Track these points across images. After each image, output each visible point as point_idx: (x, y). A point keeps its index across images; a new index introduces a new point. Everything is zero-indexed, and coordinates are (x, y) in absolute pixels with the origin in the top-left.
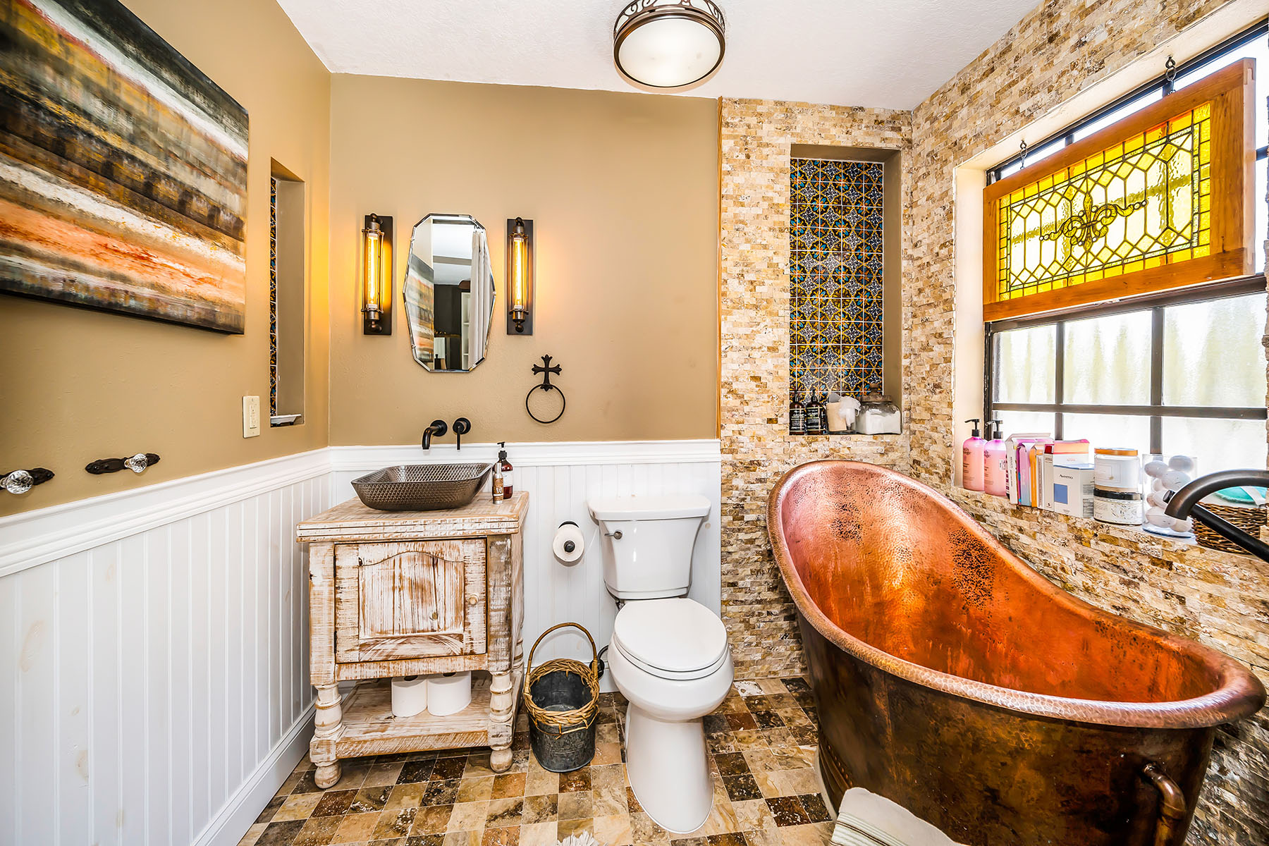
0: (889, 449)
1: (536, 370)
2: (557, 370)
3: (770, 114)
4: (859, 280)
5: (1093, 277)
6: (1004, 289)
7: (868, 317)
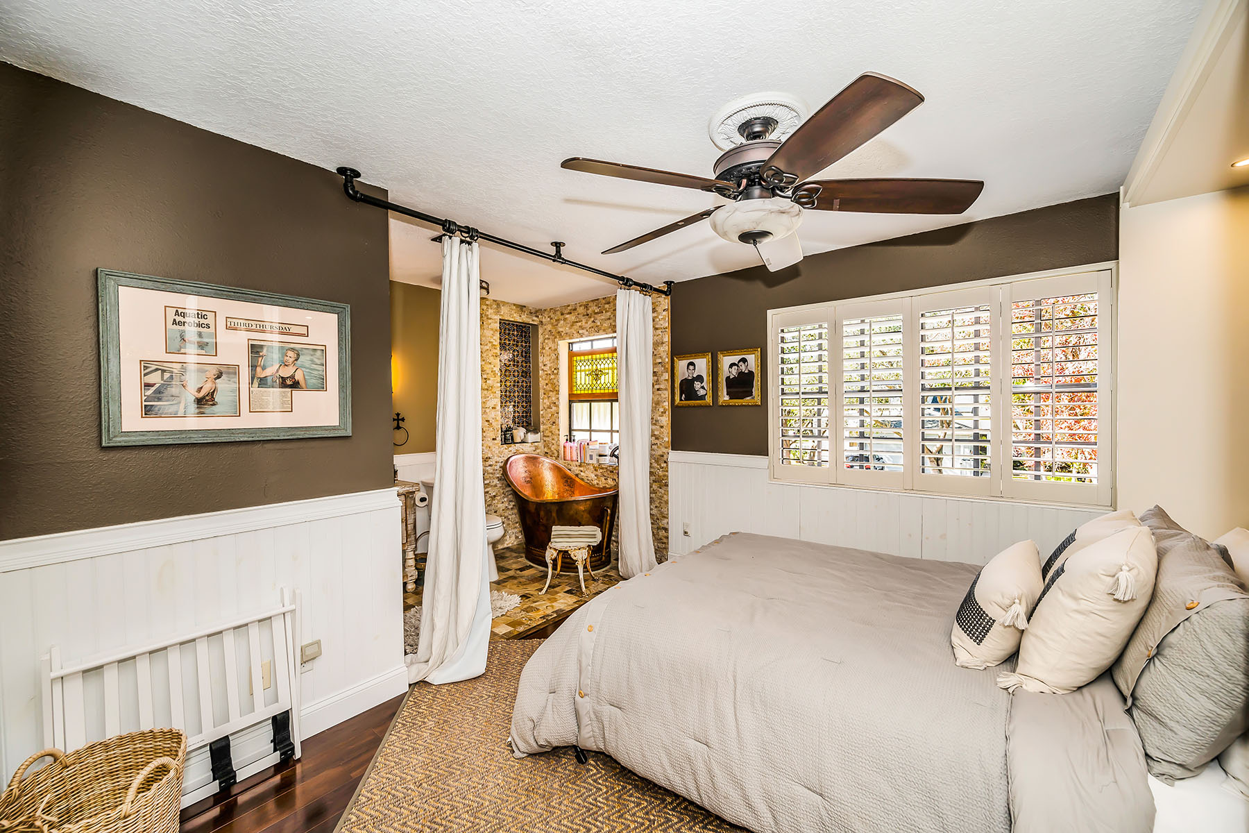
0: (537, 448)
1: (394, 420)
2: (403, 420)
3: (491, 306)
4: (522, 376)
5: (598, 391)
6: (575, 389)
7: (526, 392)
